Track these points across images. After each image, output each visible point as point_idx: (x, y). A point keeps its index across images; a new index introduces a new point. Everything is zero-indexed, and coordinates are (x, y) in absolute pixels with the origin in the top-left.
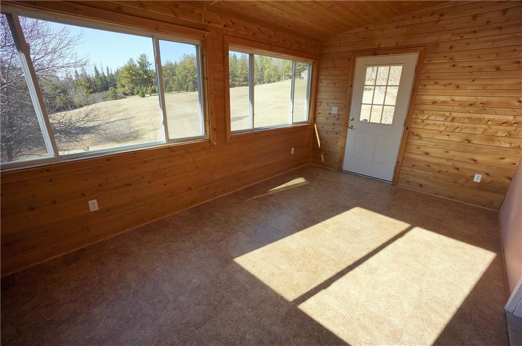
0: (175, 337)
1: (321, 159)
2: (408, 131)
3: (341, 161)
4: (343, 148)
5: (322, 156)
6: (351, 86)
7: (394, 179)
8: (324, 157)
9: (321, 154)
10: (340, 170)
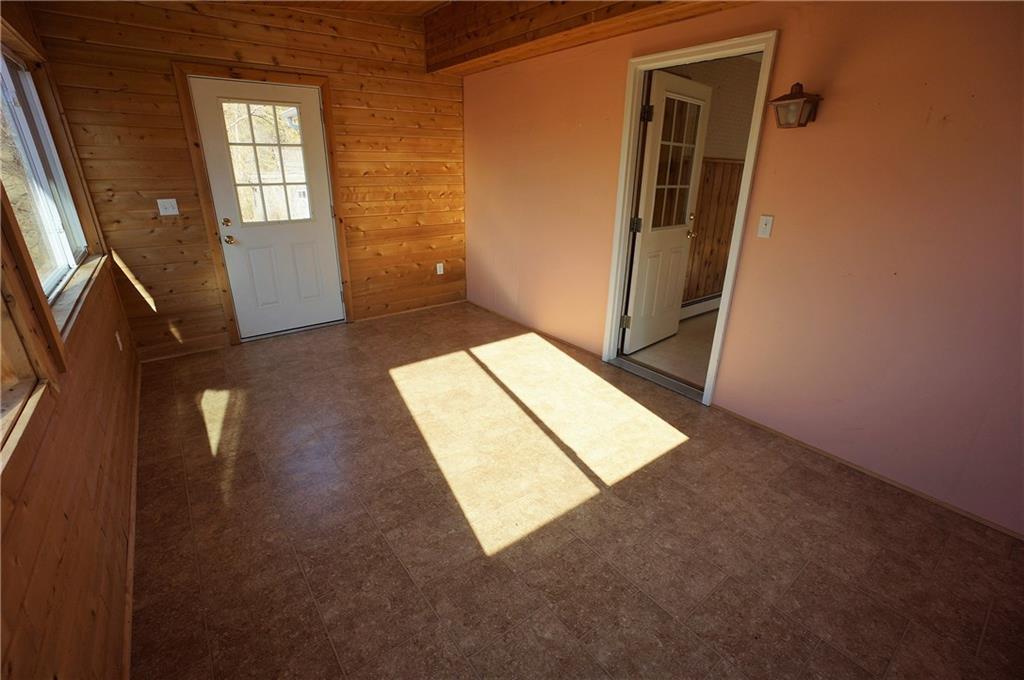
0: (695, 655)
1: (174, 338)
2: (343, 225)
3: (233, 320)
4: (227, 291)
5: (173, 330)
6: (197, 145)
7: (348, 312)
8: (180, 331)
9: (167, 325)
10: (236, 340)
